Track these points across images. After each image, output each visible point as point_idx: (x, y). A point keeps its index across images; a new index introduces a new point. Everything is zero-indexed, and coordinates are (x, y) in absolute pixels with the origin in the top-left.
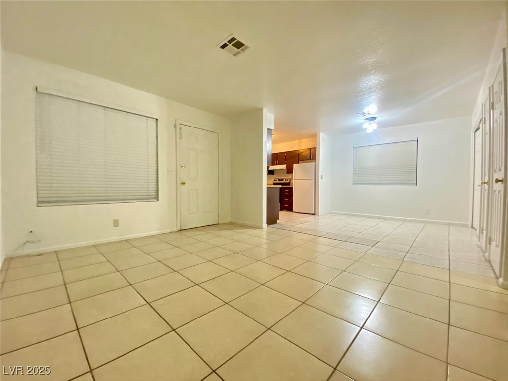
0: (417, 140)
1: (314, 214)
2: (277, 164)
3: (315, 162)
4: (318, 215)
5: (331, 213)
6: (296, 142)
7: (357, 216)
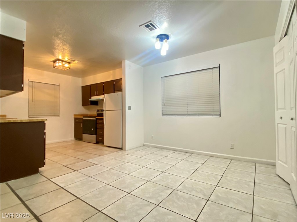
0: (219, 67)
1: (121, 149)
2: (97, 95)
3: (122, 92)
4: (125, 150)
5: (144, 145)
6: (111, 71)
7: (167, 149)
